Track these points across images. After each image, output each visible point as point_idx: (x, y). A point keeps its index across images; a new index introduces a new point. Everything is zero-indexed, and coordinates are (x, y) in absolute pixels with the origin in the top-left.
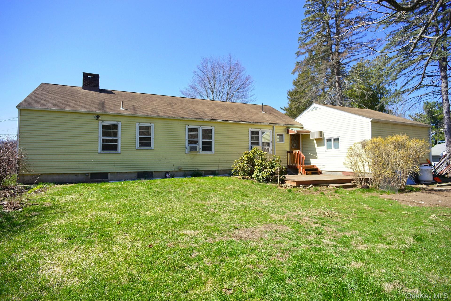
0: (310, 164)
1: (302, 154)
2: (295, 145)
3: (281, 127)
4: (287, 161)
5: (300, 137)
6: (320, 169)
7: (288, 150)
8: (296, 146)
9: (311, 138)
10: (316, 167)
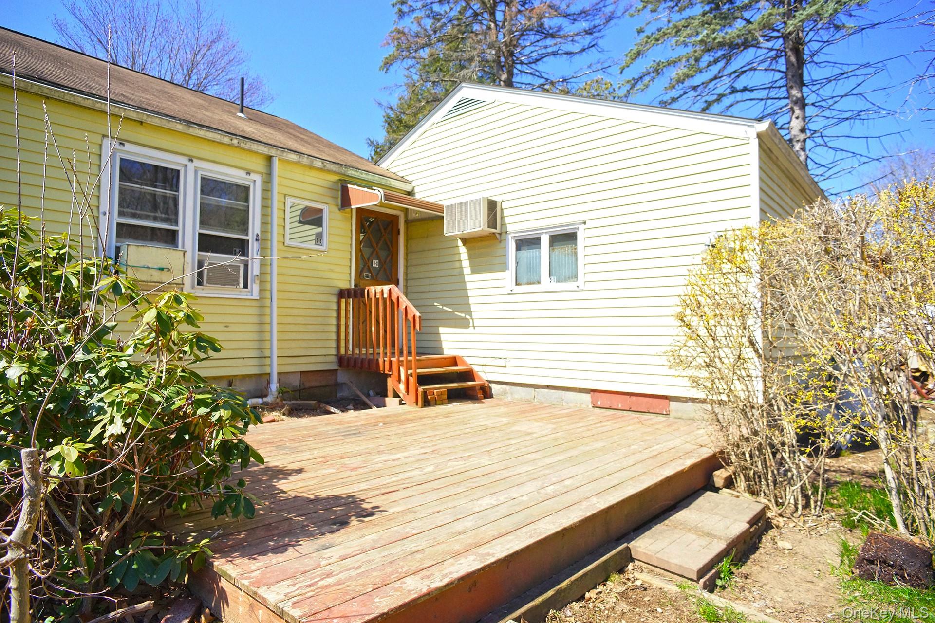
0: (439, 350)
1: (404, 302)
2: (376, 264)
3: (314, 173)
4: (334, 336)
5: (399, 233)
6: (484, 374)
7: (344, 285)
8: (378, 271)
9: (448, 231)
10: (464, 363)
